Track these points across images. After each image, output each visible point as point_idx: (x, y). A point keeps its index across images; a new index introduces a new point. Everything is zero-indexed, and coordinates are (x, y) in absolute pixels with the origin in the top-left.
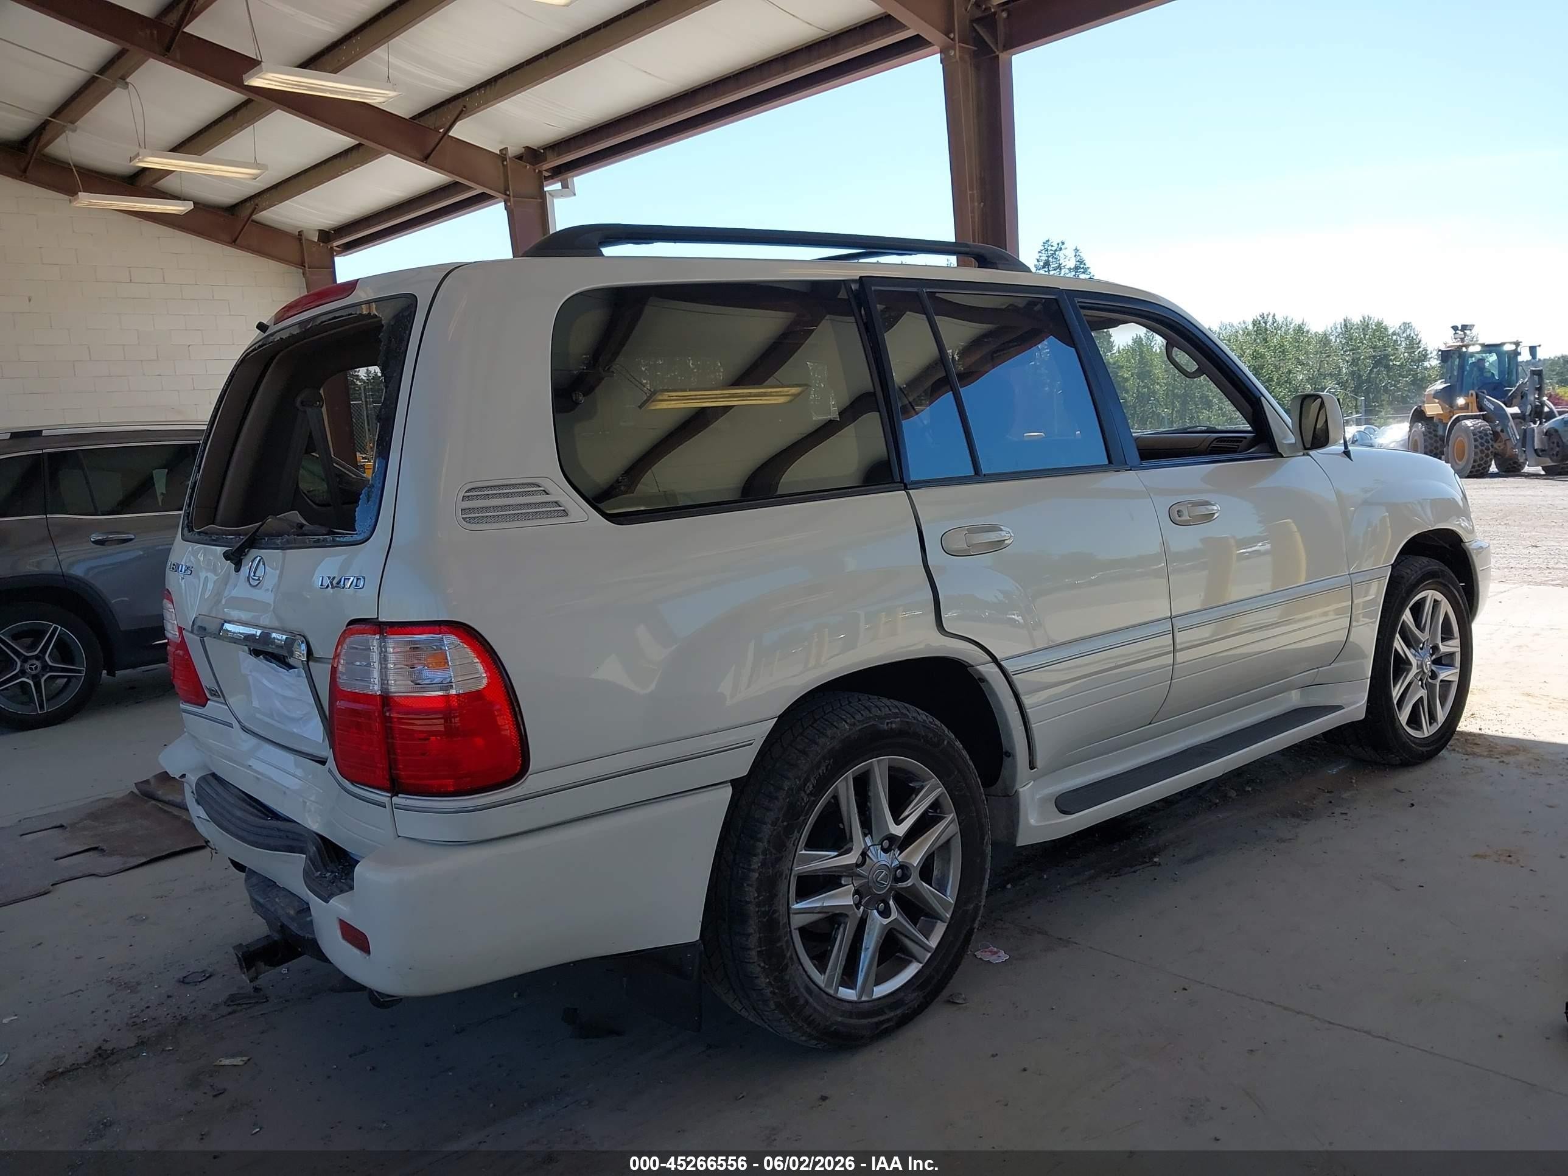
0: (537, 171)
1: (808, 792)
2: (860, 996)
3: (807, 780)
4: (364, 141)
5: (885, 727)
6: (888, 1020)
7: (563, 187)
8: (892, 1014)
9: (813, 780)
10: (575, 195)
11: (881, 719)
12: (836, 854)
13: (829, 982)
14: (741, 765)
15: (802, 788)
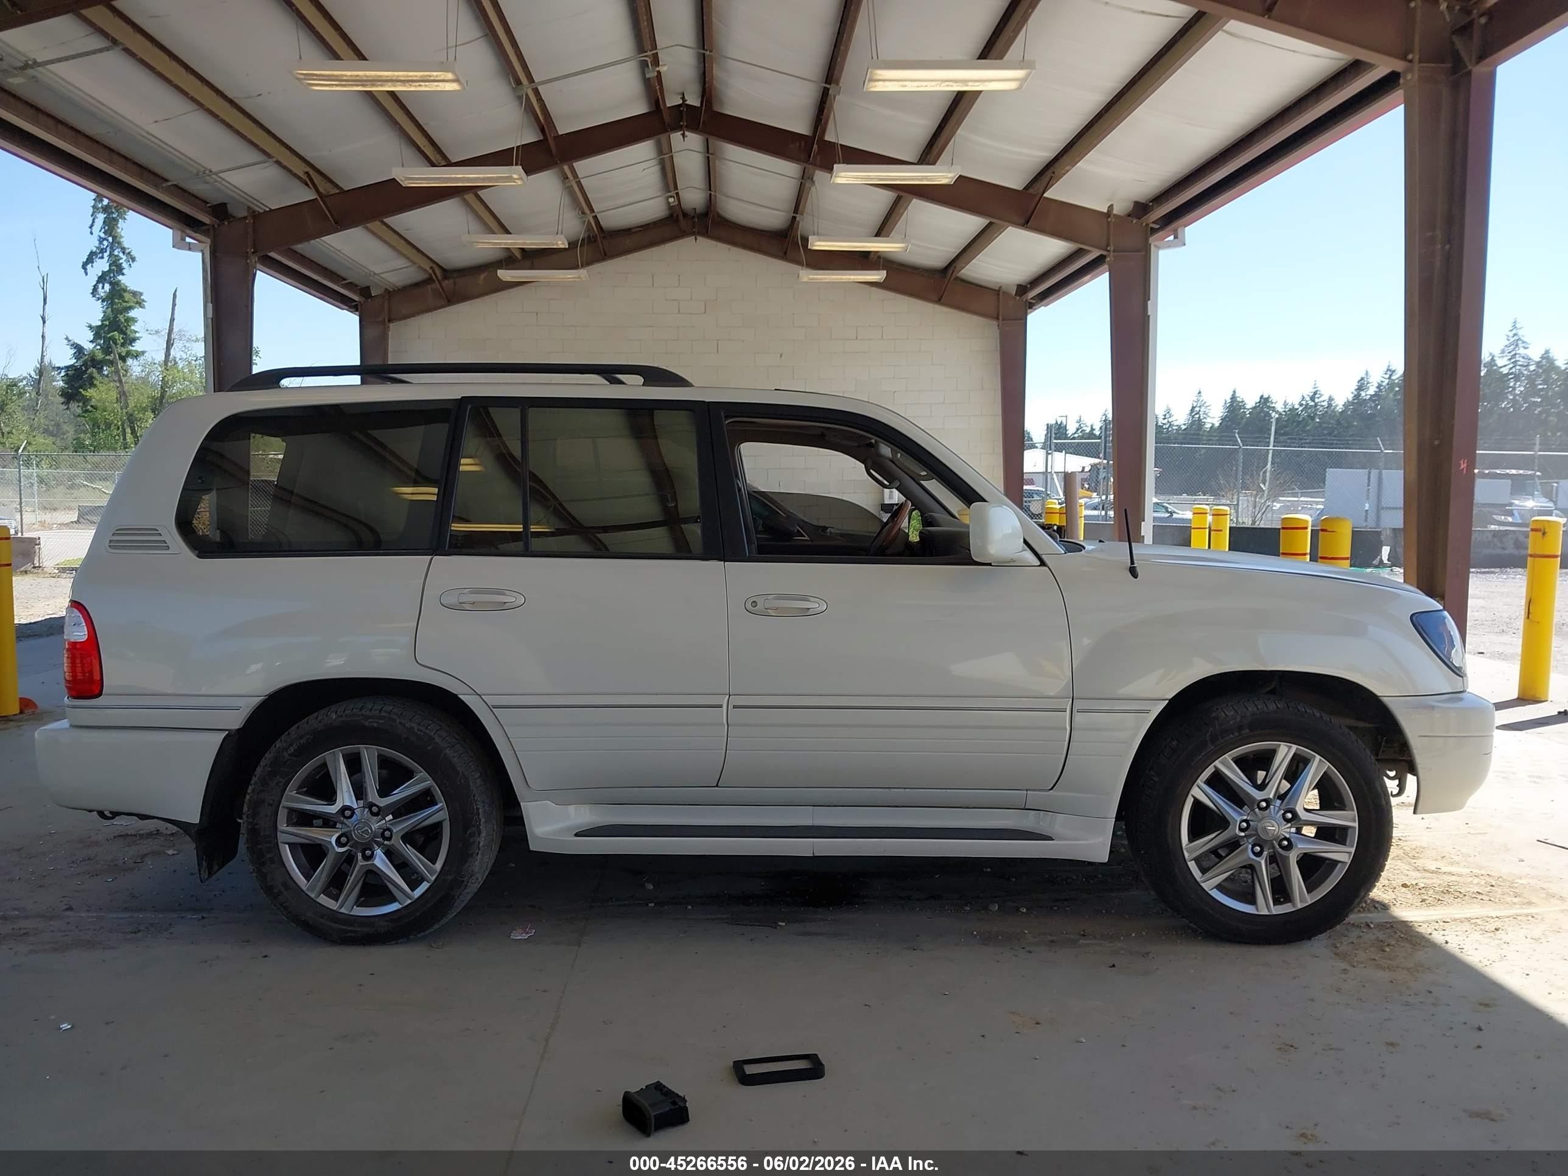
0: (1144, 224)
1: (289, 752)
2: (341, 907)
3: (291, 745)
4: (993, 220)
5: (367, 724)
6: (355, 932)
7: (1175, 238)
8: (359, 929)
9: (295, 746)
10: (1185, 245)
11: (367, 718)
12: (326, 803)
13: (311, 889)
14: (236, 721)
15: (286, 749)
